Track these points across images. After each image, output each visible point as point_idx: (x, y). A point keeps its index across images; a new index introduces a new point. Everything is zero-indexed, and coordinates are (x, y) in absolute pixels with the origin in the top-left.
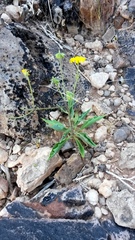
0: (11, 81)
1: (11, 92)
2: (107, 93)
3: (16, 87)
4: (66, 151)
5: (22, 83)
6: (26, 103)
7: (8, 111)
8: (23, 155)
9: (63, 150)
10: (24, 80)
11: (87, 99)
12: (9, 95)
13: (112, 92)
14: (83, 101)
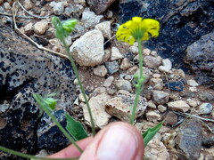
2: (113, 67)
13: (120, 61)
14: (76, 102)
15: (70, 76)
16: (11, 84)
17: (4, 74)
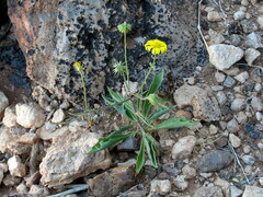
0: (81, 20)
1: (74, 36)
2: (229, 83)
3: (85, 29)
4: (123, 151)
5: (95, 26)
6: (92, 56)
7: (62, 62)
8: (65, 129)
9: (120, 148)
10: (100, 22)
11: (191, 80)
12: (70, 39)
14: (185, 79)
15: (199, 61)
16: (156, 31)
17: (157, 23)
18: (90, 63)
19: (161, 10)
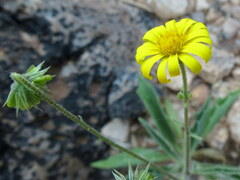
16: (76, 43)
17: (66, 32)
18: (36, 167)
19: (55, 13)
